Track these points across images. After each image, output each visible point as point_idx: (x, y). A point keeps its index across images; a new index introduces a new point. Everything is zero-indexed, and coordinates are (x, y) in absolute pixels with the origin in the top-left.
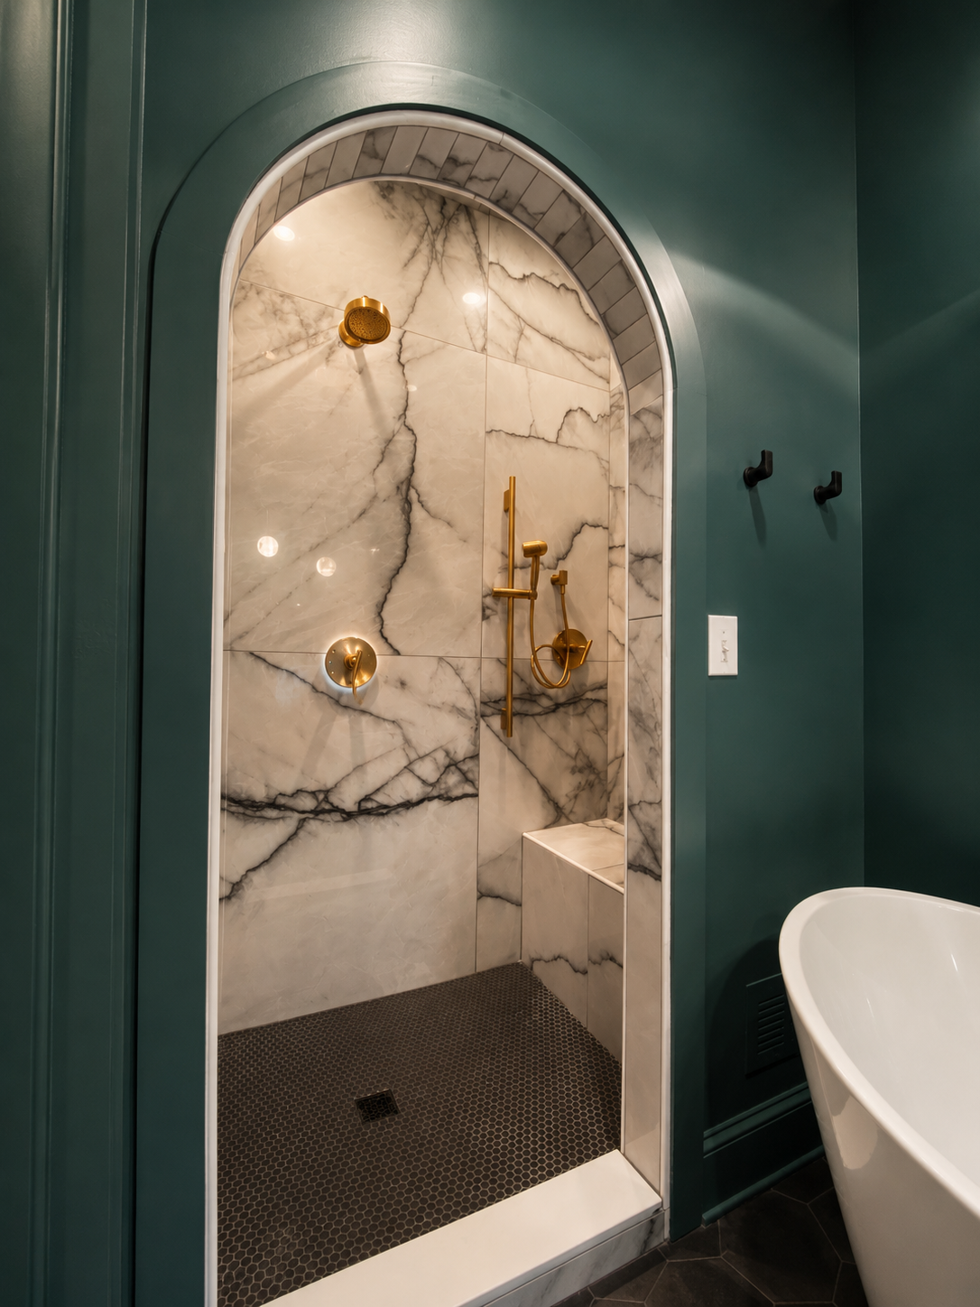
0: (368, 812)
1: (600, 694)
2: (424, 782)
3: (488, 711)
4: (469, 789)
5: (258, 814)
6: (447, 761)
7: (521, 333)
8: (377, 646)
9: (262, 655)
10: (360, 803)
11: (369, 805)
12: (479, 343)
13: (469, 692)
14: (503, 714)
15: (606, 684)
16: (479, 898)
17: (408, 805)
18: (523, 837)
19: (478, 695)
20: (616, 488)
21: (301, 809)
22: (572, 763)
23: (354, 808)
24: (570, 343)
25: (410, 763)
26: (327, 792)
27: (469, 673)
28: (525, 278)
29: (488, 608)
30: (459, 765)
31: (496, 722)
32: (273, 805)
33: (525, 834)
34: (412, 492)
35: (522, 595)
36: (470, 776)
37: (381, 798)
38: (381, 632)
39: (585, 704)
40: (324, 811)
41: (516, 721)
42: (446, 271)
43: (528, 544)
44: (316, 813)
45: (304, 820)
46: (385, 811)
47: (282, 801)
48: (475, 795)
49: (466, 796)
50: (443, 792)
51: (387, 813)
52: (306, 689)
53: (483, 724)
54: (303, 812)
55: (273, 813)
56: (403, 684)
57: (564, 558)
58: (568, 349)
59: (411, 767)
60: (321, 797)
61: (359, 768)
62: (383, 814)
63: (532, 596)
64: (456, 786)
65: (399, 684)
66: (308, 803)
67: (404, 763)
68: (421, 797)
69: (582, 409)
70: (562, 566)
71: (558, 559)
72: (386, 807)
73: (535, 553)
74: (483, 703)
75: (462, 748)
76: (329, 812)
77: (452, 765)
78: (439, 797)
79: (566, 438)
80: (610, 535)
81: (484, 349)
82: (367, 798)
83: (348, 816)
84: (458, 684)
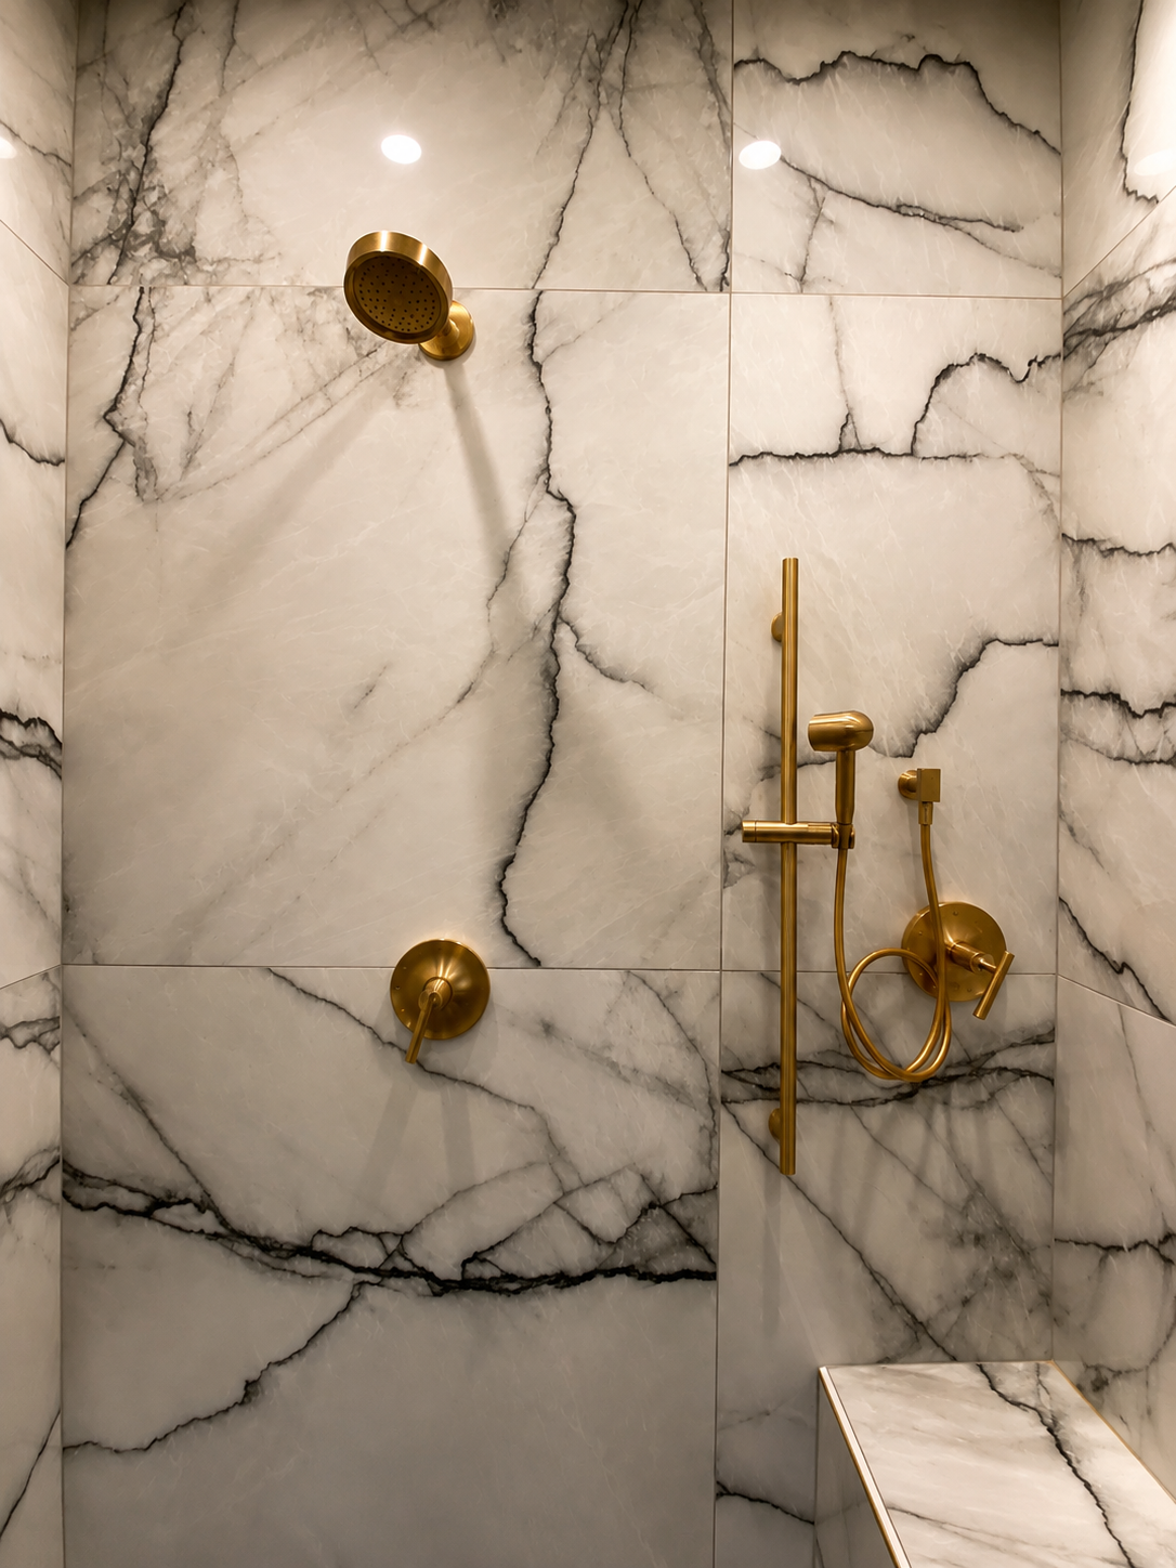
0: (481, 1285)
1: (1037, 1057)
2: (594, 1237)
3: (736, 1089)
4: (694, 1260)
5: (286, 1265)
6: (645, 1197)
7: (818, 216)
9: (290, 974)
10: (464, 1264)
11: (487, 1272)
12: (710, 272)
13: (693, 1045)
14: (773, 1098)
15: (1052, 1032)
16: (717, 1501)
17: (563, 1280)
18: (818, 1375)
19: (714, 1051)
20: (1082, 542)
21: (356, 1263)
22: (956, 1224)
23: (455, 1274)
24: (948, 204)
25: (566, 1194)
26: (403, 1236)
27: (693, 1005)
28: (825, 68)
29: (736, 859)
30: (676, 1209)
31: (756, 1115)
32: (305, 1251)
33: (823, 1370)
34: (564, 633)
35: (818, 837)
36: (697, 1231)
37: (507, 1261)
38: (502, 921)
39: (992, 1080)
40: (397, 1273)
42: (633, 123)
44: (385, 1274)
45: (362, 1284)
46: (513, 1286)
47: (321, 1244)
48: (710, 1276)
49: (687, 1274)
50: (636, 1260)
51: (516, 1292)
52: (364, 1036)
53: (724, 1116)
54: (358, 1270)
55: (306, 1265)
56: (548, 1029)
57: (934, 726)
58: (942, 220)
59: (567, 1203)
60: (392, 1244)
61: (462, 1194)
62: (508, 1293)
63: (841, 839)
64: (665, 1250)
65: (539, 1028)
66: (370, 1254)
67: (550, 1193)
68: (590, 1265)
69: (982, 357)
71: (918, 733)
72: (510, 1277)
73: (843, 743)
74: (728, 1073)
75: (677, 1172)
76: (406, 1275)
77: (656, 1204)
78: (628, 1271)
79: (937, 436)
80: (1065, 664)
81: (723, 282)
82: (477, 1257)
83: (442, 1287)
84: (666, 1027)
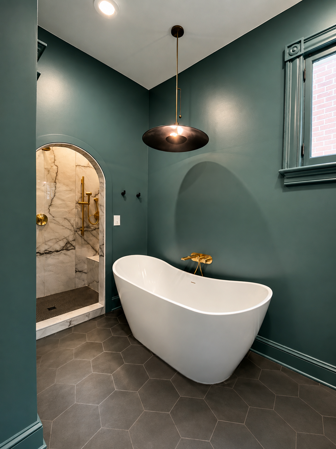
0: (47, 253)
2: (61, 246)
3: (78, 230)
8: (48, 216)
10: (44, 251)
13: (72, 226)
14: (81, 230)
16: (76, 272)
17: (57, 251)
18: (87, 258)
19: (75, 227)
25: (57, 242)
27: (72, 222)
29: (77, 206)
30: (70, 242)
31: (80, 233)
35: (86, 204)
36: (73, 245)
37: (50, 250)
38: (49, 212)
41: (85, 233)
43: (87, 193)
46: (51, 253)
48: (75, 249)
49: (72, 249)
50: (66, 248)
53: (76, 233)
63: (89, 204)
64: (69, 247)
68: (61, 249)
70: (97, 197)
71: (96, 195)
72: (51, 252)
73: (89, 195)
75: (71, 238)
77: (68, 242)
82: (46, 250)
83: (42, 254)
84: (69, 224)
